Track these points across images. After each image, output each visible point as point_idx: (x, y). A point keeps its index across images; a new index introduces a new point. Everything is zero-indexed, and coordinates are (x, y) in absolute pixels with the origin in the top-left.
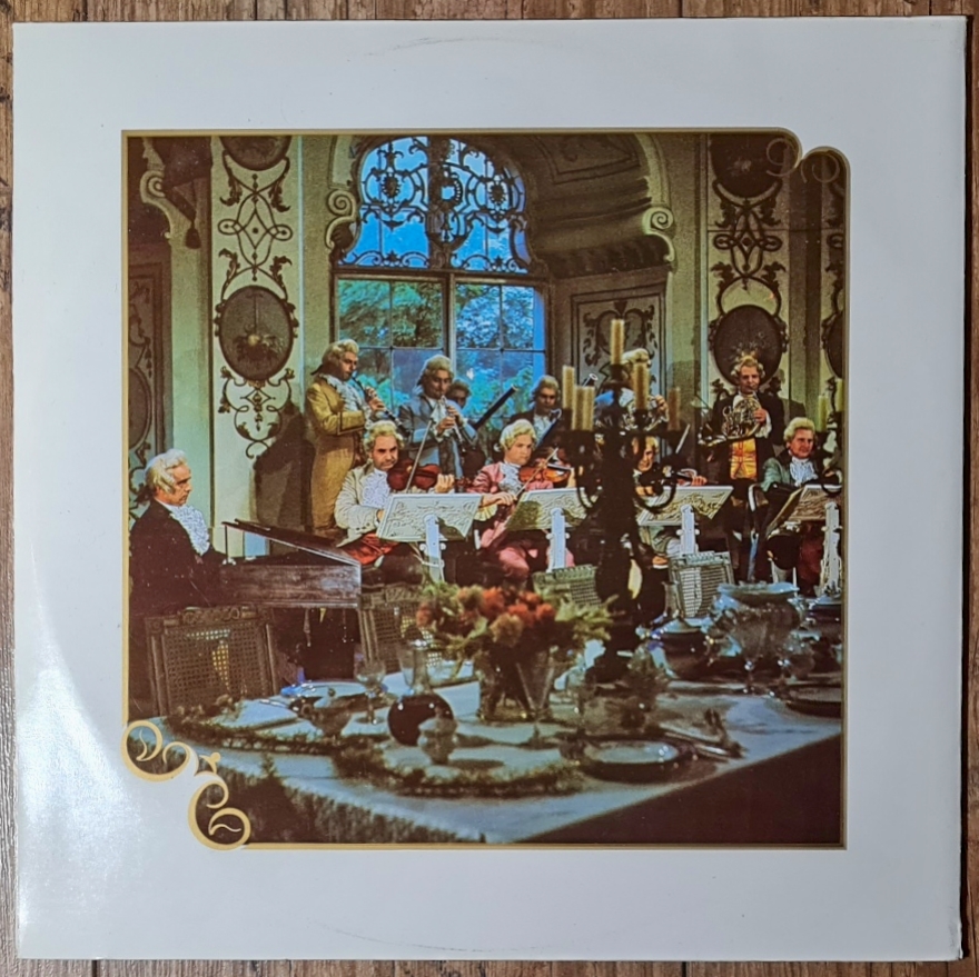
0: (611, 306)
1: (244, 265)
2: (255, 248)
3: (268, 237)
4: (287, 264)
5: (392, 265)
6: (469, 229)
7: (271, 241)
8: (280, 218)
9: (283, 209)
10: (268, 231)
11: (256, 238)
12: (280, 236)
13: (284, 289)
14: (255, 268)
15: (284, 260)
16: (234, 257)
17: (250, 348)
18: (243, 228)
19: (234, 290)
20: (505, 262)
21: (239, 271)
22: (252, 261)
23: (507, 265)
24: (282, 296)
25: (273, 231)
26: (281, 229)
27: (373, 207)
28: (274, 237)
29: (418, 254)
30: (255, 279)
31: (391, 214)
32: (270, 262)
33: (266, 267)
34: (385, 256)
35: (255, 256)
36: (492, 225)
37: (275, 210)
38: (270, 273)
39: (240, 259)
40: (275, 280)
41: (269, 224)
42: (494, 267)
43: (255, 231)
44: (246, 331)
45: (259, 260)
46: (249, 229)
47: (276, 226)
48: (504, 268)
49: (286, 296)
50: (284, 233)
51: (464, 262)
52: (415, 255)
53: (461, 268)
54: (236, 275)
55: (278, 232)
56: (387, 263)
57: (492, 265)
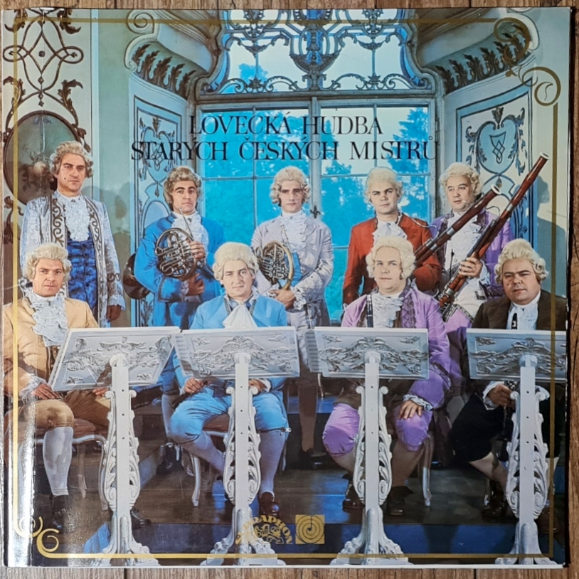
0: (489, 116)
1: (29, 90)
2: (42, 72)
3: (56, 60)
4: (78, 87)
5: (255, 91)
6: (339, 47)
7: (60, 64)
8: (69, 39)
9: (71, 31)
10: (56, 54)
11: (42, 61)
12: (69, 58)
13: (74, 114)
14: (40, 93)
15: (74, 83)
16: (20, 84)
17: (36, 176)
18: (28, 53)
19: (19, 117)
20: (381, 79)
21: (23, 97)
22: (38, 86)
23: (384, 82)
24: (71, 121)
25: (62, 54)
26: (70, 51)
27: (235, 35)
28: (62, 59)
29: (282, 78)
30: (41, 104)
31: (254, 39)
32: (59, 86)
33: (54, 91)
34: (248, 83)
35: (41, 81)
36: (367, 40)
37: (64, 32)
38: (59, 98)
39: (26, 86)
40: (64, 105)
41: (57, 47)
42: (369, 86)
43: (42, 54)
44: (32, 158)
45: (45, 85)
46: (35, 53)
47: (65, 49)
48: (380, 85)
49: (77, 121)
50: (73, 55)
51: (334, 83)
52: (279, 79)
53: (330, 89)
54: (21, 101)
55: (68, 55)
56: (250, 90)
57: (366, 83)
